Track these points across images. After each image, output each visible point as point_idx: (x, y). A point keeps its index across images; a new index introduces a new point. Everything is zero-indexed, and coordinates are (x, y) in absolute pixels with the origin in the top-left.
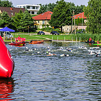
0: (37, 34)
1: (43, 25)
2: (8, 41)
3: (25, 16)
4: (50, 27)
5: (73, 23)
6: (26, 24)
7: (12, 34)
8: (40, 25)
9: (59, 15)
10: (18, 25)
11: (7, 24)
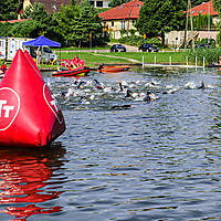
0: (108, 51)
1: (123, 31)
2: (46, 67)
3: (82, 11)
4: (137, 34)
5: (189, 25)
6: (85, 29)
7: (54, 51)
8: (116, 30)
9: (157, 9)
10: (68, 32)
11: (45, 29)
